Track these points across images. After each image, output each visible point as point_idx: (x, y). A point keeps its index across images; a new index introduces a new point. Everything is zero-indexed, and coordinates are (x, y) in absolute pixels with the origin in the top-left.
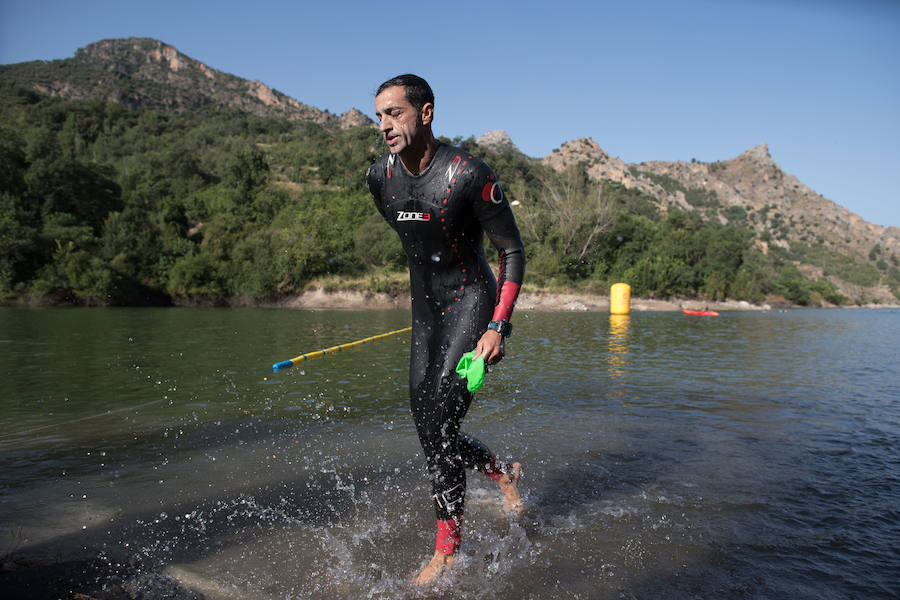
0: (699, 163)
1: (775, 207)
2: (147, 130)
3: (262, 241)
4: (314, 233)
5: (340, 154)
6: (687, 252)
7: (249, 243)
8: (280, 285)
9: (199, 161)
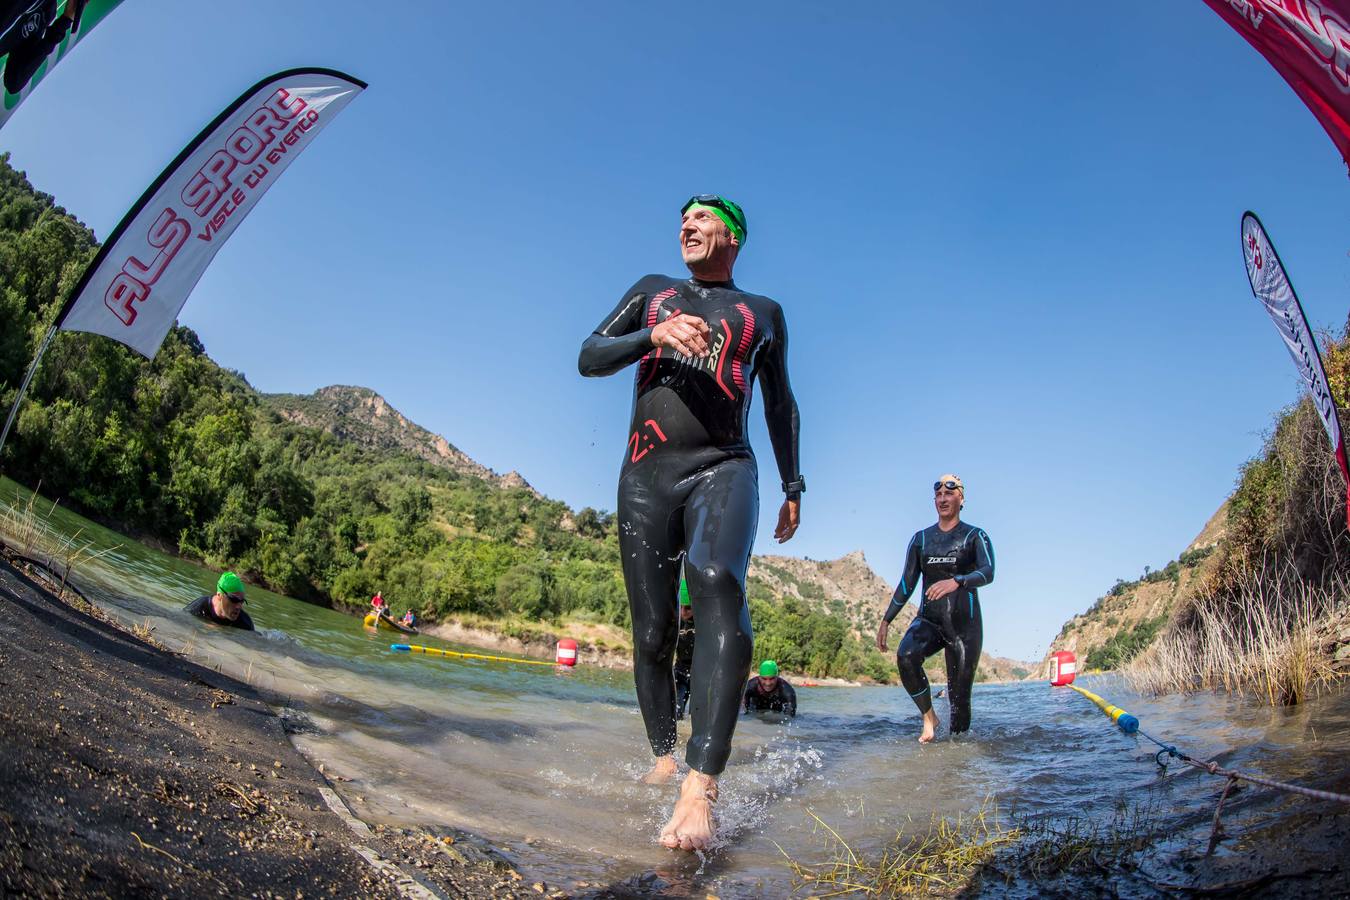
0: (810, 560)
1: (867, 603)
2: (345, 458)
3: (414, 569)
4: (461, 571)
5: (495, 508)
6: (797, 635)
7: (403, 569)
8: (423, 613)
9: (378, 491)
